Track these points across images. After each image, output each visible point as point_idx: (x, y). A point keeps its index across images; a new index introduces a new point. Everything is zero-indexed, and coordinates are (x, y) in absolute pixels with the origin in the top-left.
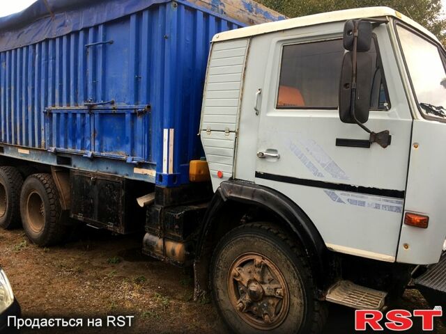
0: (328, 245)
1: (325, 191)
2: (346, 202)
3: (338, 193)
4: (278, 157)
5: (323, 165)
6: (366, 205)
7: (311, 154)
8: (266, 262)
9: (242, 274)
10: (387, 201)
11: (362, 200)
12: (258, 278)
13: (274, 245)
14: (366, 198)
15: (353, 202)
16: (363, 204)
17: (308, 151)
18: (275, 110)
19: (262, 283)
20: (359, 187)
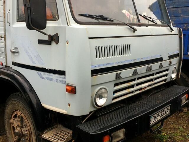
0: (43, 105)
1: (37, 72)
2: (45, 79)
3: (42, 73)
4: (18, 52)
5: (35, 56)
6: (53, 80)
7: (30, 49)
8: (22, 115)
9: (14, 123)
10: (61, 77)
11: (51, 77)
12: (20, 124)
13: (23, 105)
14: (53, 76)
15: (48, 79)
16: (51, 80)
17: (29, 48)
18: (17, 22)
19: (23, 127)
20: (49, 69)
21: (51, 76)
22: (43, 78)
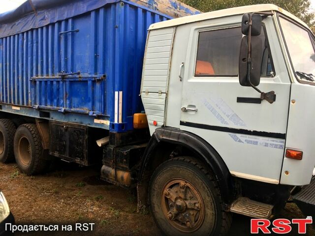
0: (232, 172)
1: (230, 134)
2: (245, 142)
4: (196, 111)
5: (228, 116)
6: (258, 144)
7: (220, 108)
9: (171, 193)
10: (273, 141)
11: (255, 140)
12: (182, 196)
13: (193, 173)
14: (259, 139)
15: (248, 142)
16: (256, 143)
17: (217, 106)
18: (194, 77)
19: (186, 199)
20: (254, 131)
21: (255, 138)
22: (240, 141)
